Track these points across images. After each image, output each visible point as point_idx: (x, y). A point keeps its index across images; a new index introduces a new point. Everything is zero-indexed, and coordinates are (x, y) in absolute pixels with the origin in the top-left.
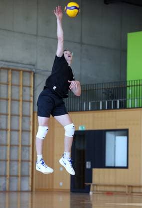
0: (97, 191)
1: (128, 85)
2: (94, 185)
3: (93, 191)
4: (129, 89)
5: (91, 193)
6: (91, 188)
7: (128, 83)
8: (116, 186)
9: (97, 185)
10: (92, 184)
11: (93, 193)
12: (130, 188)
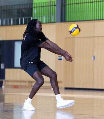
0: (8, 85)
1: (34, 6)
2: (5, 81)
3: (5, 85)
4: (34, 10)
5: (3, 87)
6: (4, 83)
7: (34, 5)
8: (21, 81)
9: (8, 81)
10: (4, 81)
11: (5, 87)
12: (30, 83)
